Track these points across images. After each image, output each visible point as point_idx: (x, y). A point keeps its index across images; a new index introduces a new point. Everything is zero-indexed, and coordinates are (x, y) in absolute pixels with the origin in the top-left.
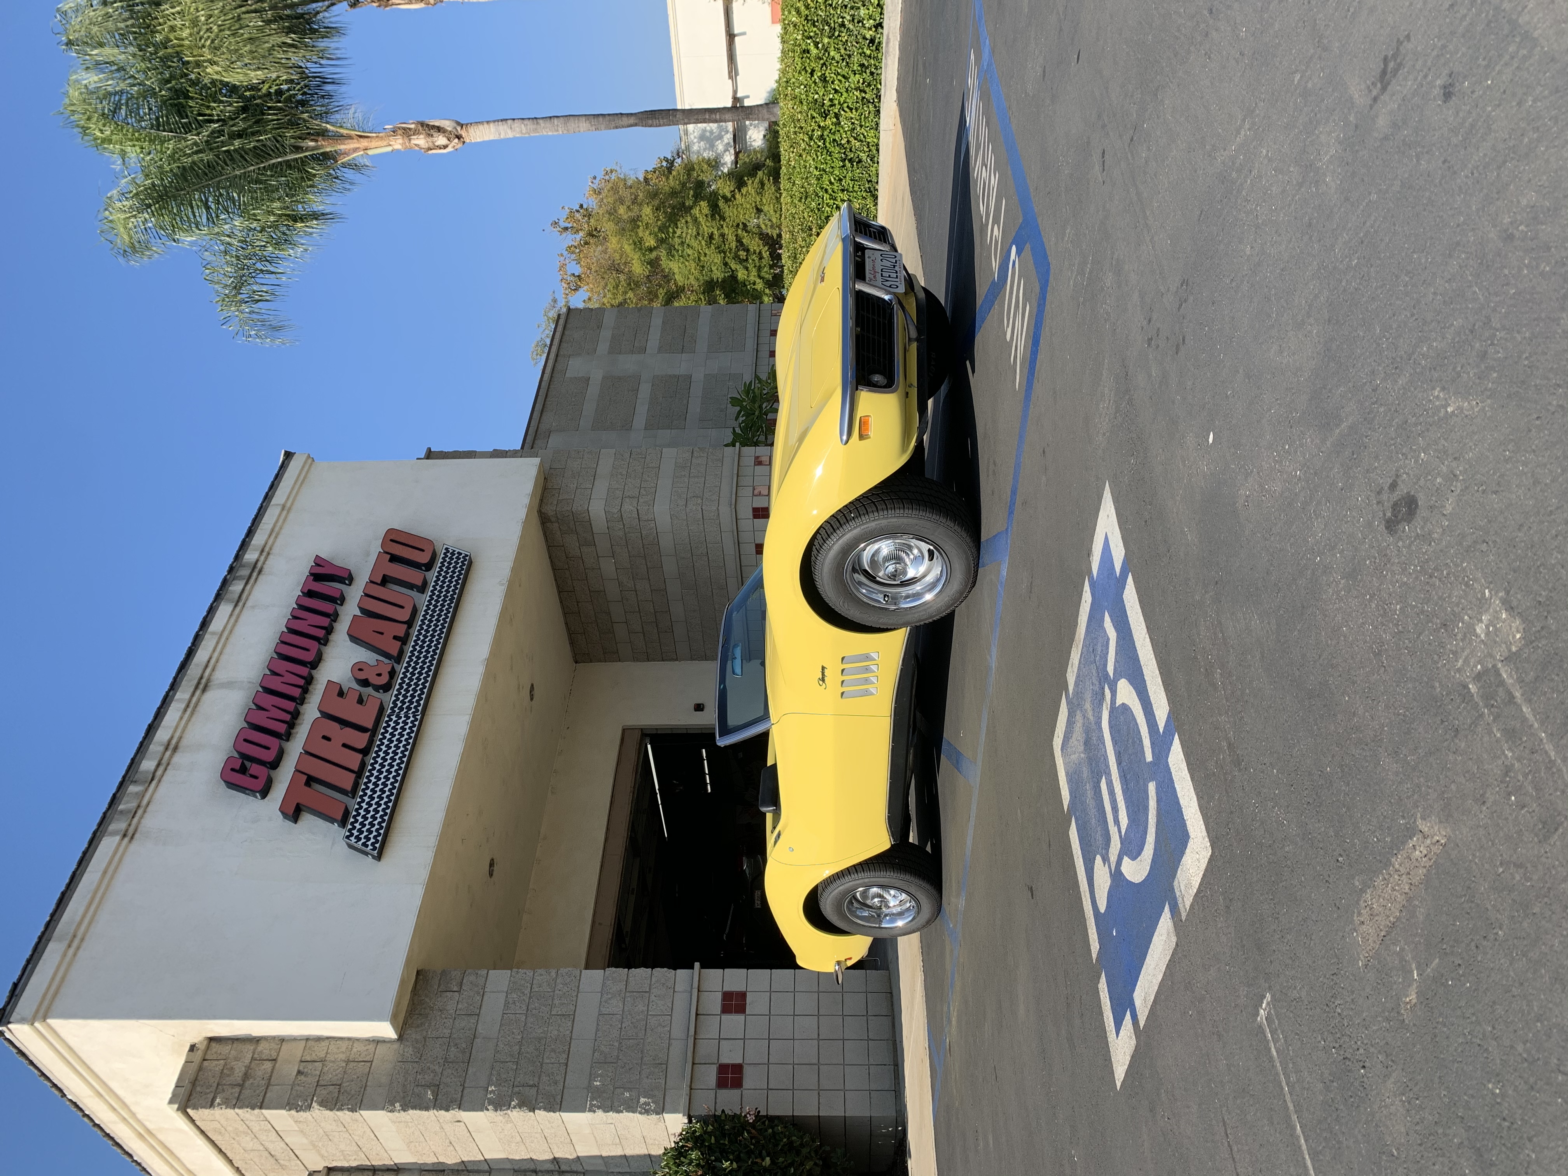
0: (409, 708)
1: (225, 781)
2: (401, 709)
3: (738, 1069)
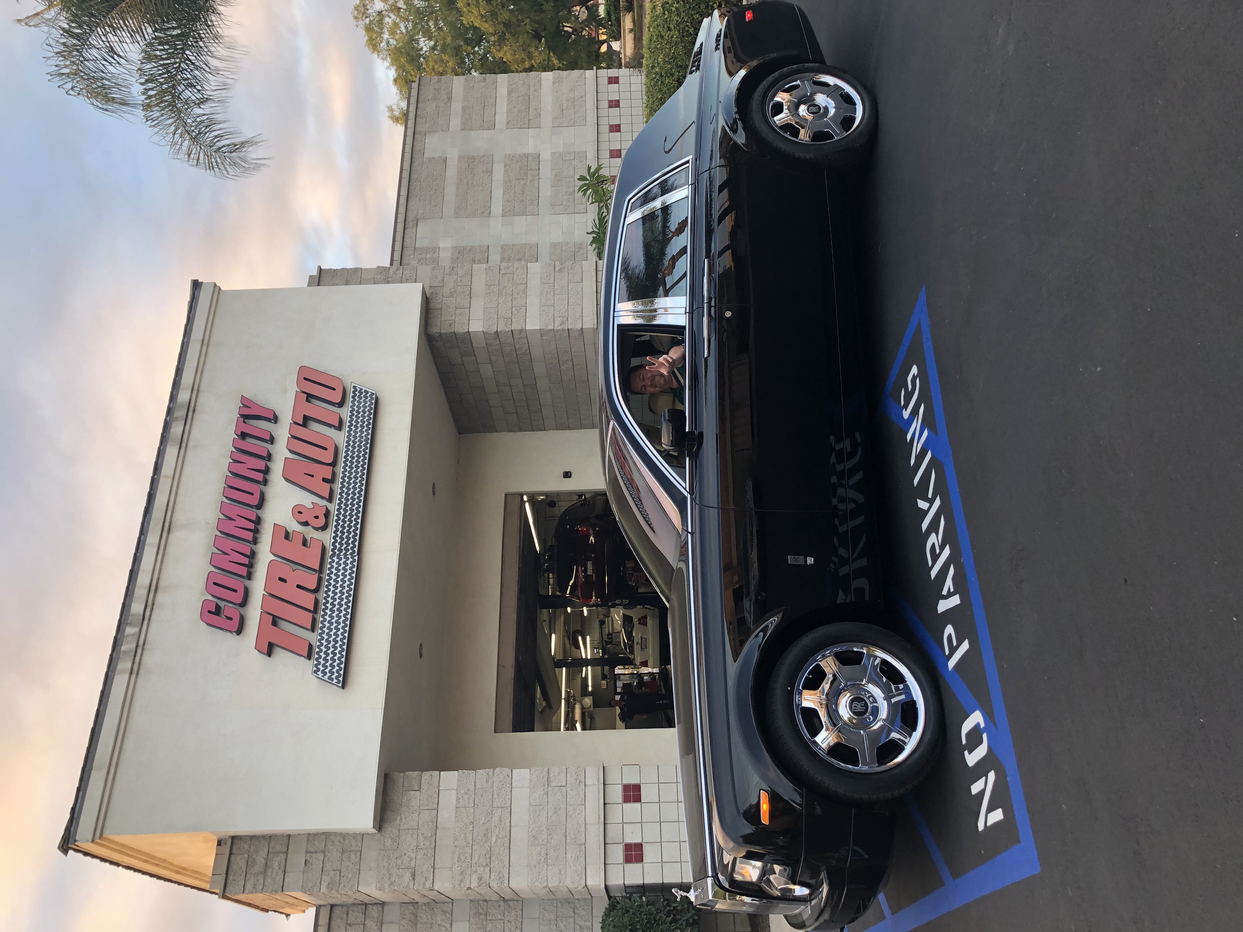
0: (347, 550)
1: (205, 622)
2: (340, 550)
3: (639, 847)
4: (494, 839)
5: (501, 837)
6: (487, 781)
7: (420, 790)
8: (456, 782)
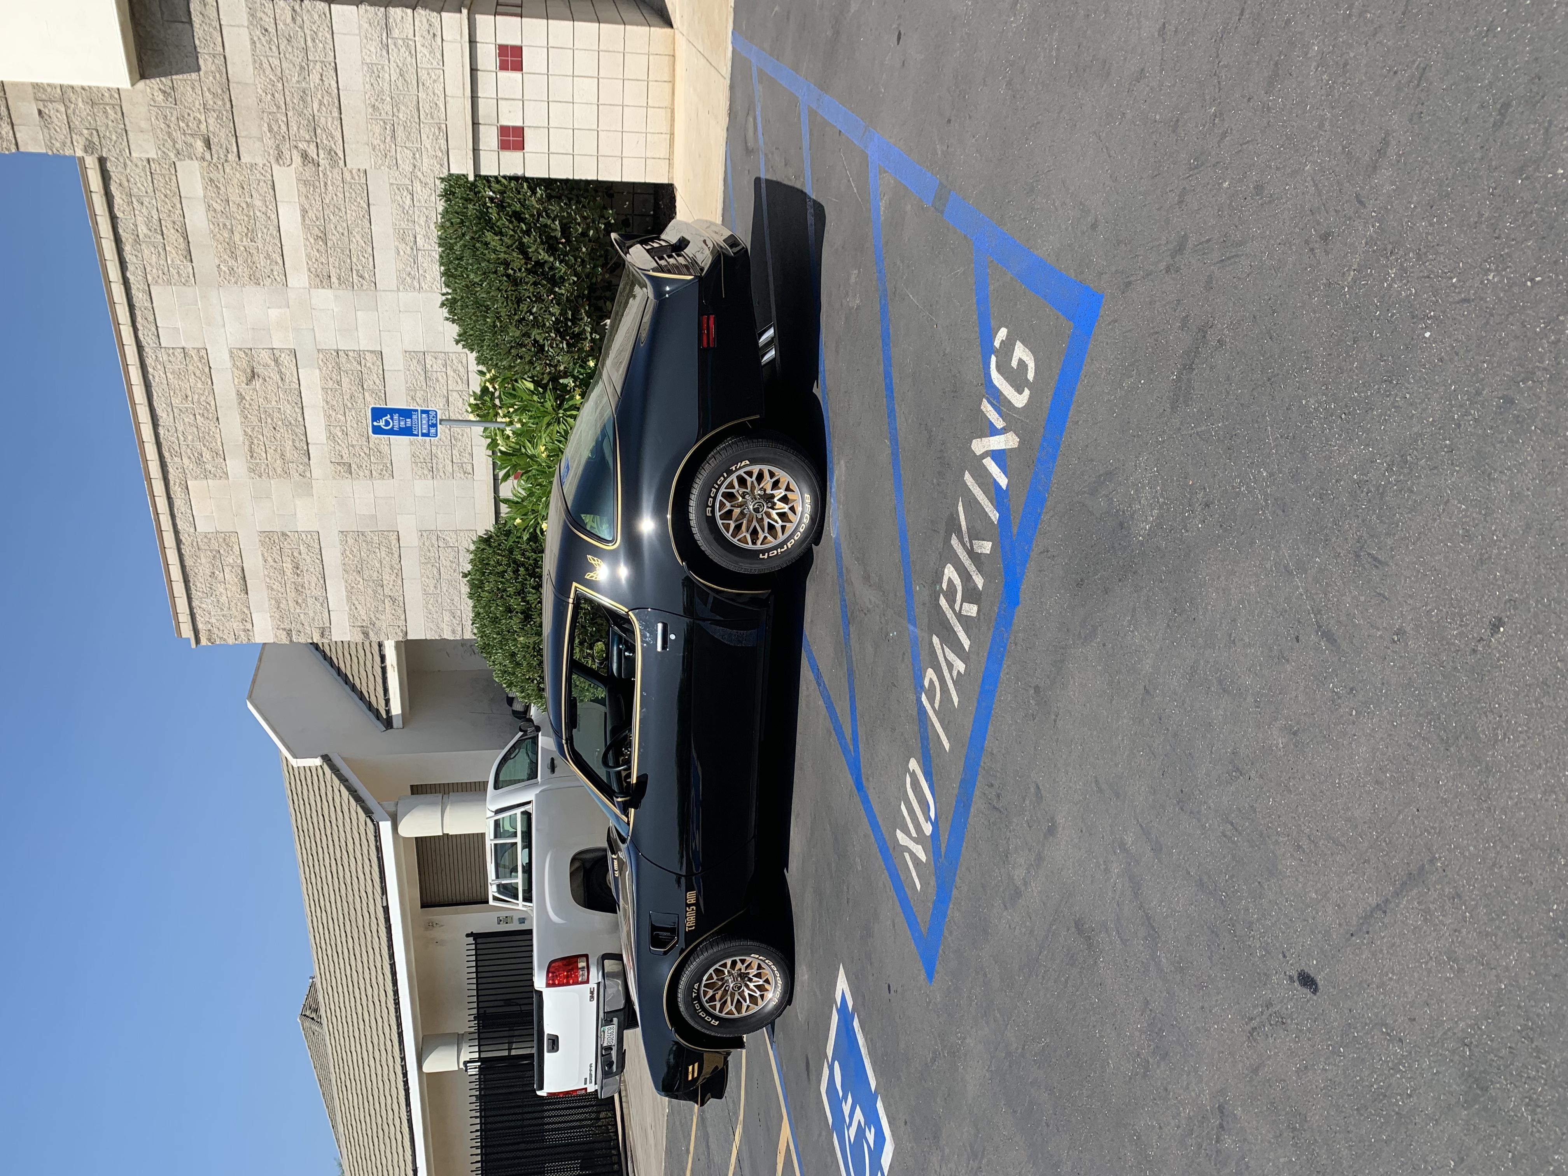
3: (519, 131)
4: (316, 104)
5: (325, 102)
6: (293, 19)
7: (190, 22)
8: (245, 16)
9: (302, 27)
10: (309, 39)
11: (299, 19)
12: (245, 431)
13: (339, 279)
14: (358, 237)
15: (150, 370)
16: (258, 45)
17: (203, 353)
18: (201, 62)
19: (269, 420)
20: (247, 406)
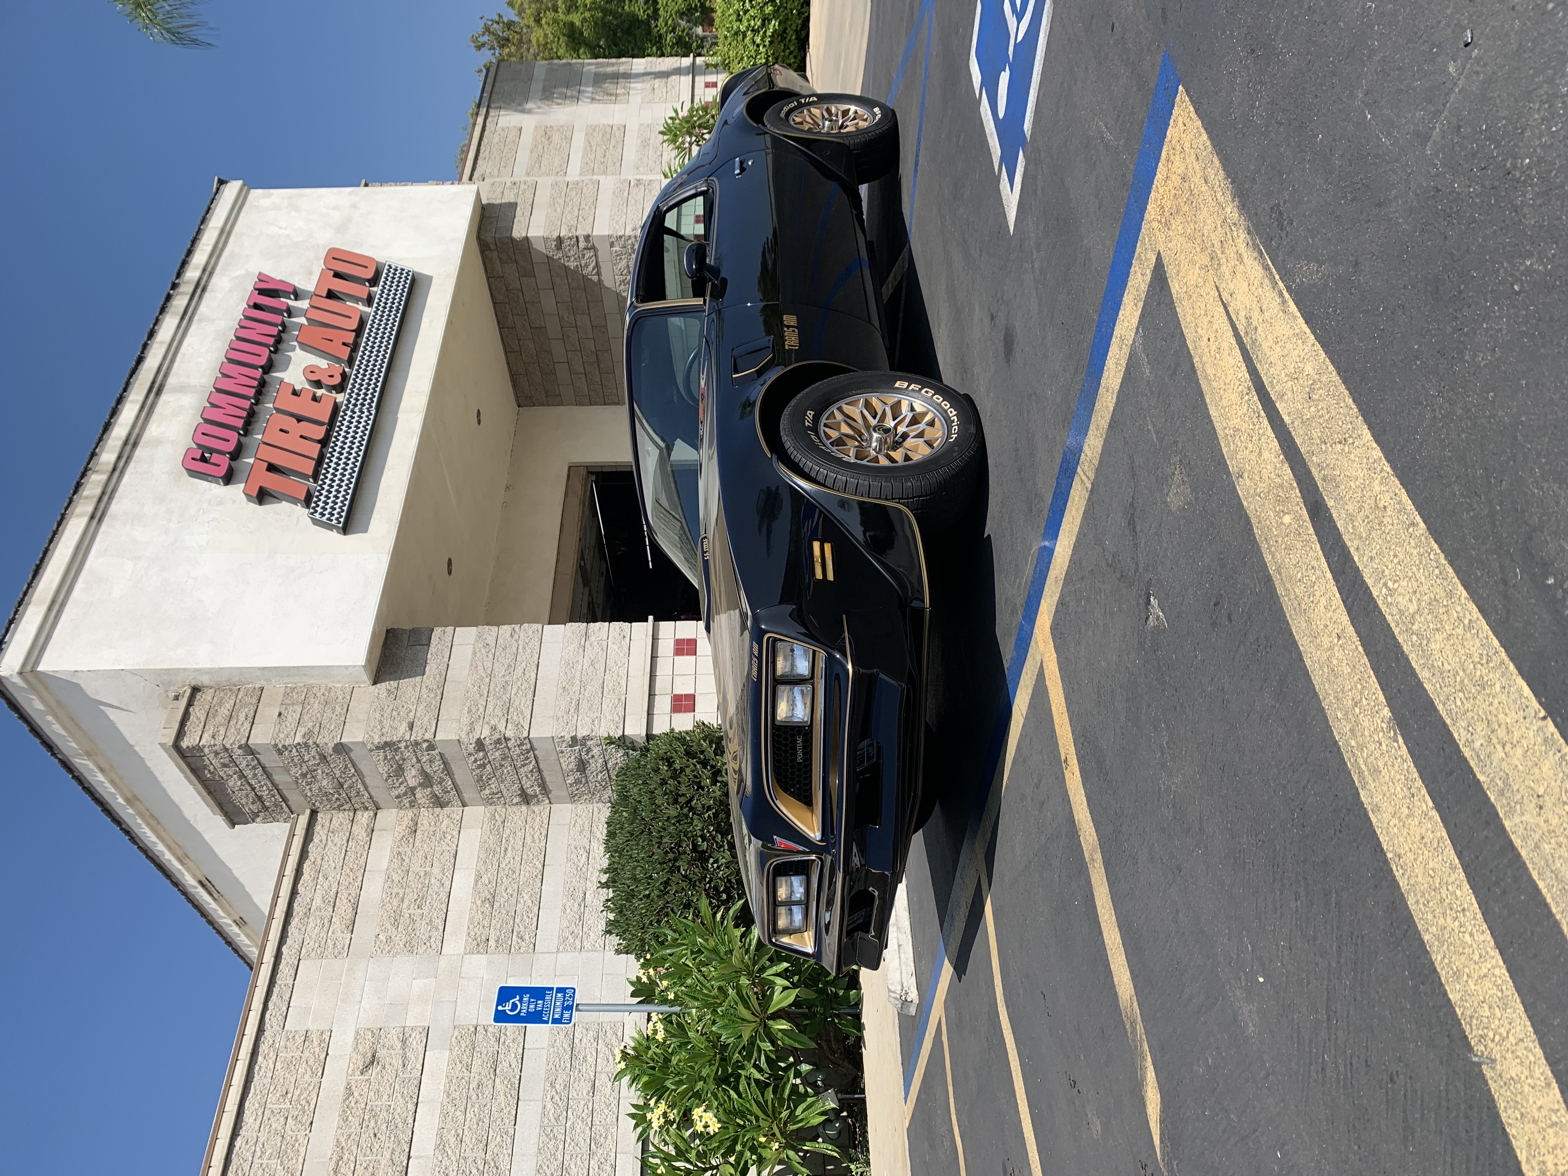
0: (363, 405)
1: (187, 469)
2: (355, 405)
3: (691, 698)
4: (514, 691)
5: (523, 688)
6: (512, 636)
7: (428, 645)
8: (474, 637)
9: (517, 641)
10: (520, 647)
11: (516, 636)
12: (338, 1141)
13: (497, 941)
14: (526, 897)
15: (260, 1058)
16: (478, 654)
17: (326, 1036)
18: (427, 669)
19: (373, 1122)
20: (353, 1104)
